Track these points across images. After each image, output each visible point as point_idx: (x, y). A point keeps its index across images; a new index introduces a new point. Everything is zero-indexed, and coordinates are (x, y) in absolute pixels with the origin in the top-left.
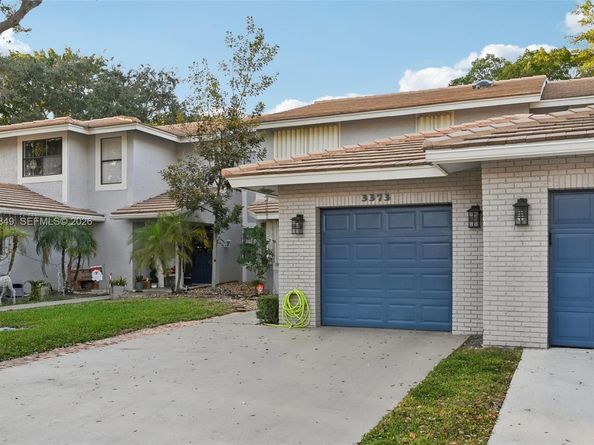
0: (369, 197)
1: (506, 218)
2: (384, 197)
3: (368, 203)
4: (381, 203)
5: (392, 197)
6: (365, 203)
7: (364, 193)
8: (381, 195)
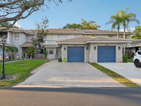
1: (93, 49)
5: (77, 45)
6: (74, 46)
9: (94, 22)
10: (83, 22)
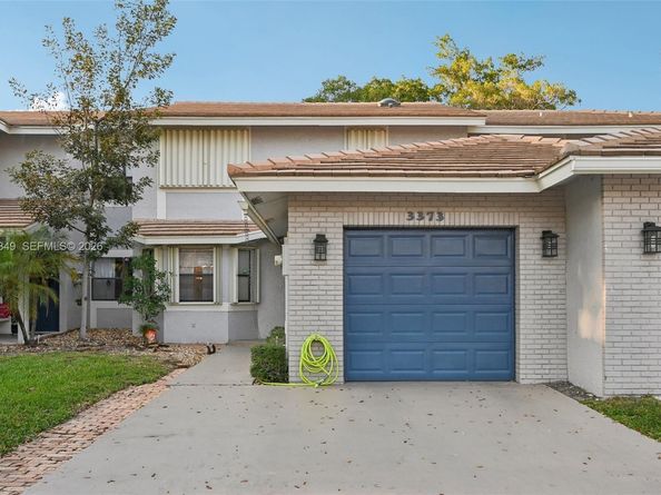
0: (416, 216)
1: (632, 244)
2: (436, 216)
3: (415, 223)
4: (432, 223)
5: (447, 216)
6: (411, 223)
7: (409, 210)
8: (432, 213)
9: (528, 65)
10: (450, 64)
